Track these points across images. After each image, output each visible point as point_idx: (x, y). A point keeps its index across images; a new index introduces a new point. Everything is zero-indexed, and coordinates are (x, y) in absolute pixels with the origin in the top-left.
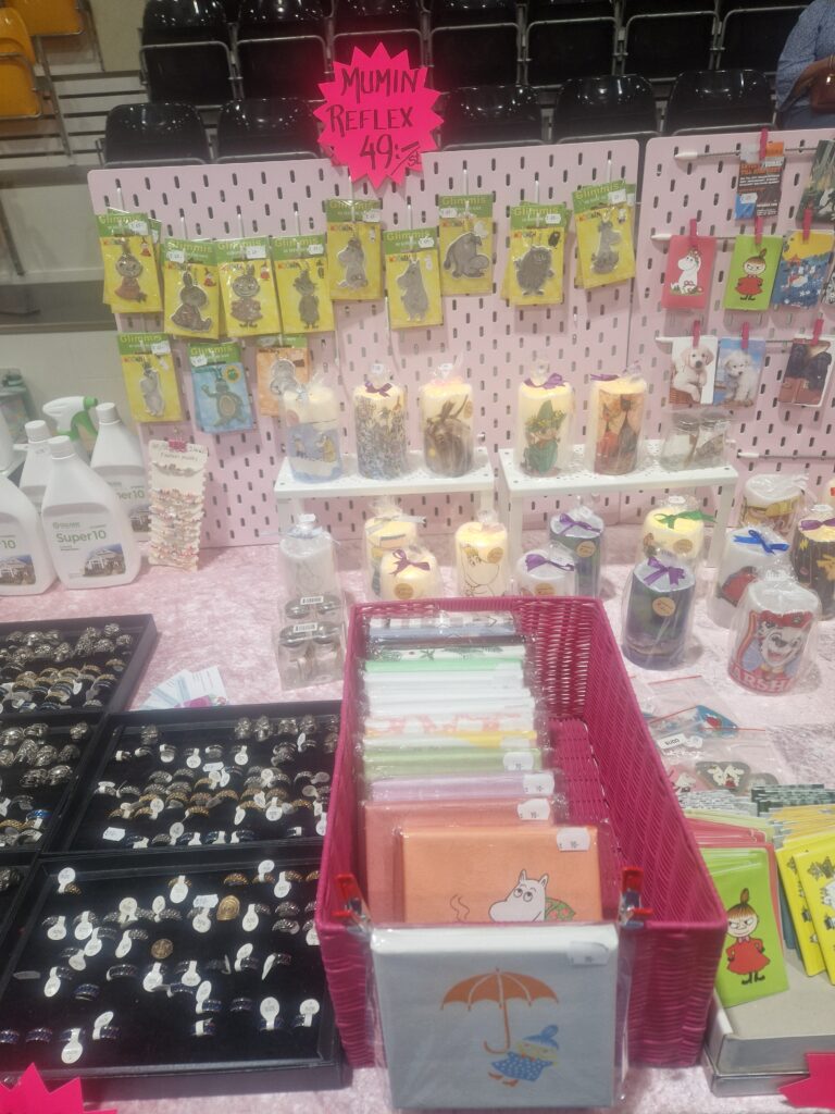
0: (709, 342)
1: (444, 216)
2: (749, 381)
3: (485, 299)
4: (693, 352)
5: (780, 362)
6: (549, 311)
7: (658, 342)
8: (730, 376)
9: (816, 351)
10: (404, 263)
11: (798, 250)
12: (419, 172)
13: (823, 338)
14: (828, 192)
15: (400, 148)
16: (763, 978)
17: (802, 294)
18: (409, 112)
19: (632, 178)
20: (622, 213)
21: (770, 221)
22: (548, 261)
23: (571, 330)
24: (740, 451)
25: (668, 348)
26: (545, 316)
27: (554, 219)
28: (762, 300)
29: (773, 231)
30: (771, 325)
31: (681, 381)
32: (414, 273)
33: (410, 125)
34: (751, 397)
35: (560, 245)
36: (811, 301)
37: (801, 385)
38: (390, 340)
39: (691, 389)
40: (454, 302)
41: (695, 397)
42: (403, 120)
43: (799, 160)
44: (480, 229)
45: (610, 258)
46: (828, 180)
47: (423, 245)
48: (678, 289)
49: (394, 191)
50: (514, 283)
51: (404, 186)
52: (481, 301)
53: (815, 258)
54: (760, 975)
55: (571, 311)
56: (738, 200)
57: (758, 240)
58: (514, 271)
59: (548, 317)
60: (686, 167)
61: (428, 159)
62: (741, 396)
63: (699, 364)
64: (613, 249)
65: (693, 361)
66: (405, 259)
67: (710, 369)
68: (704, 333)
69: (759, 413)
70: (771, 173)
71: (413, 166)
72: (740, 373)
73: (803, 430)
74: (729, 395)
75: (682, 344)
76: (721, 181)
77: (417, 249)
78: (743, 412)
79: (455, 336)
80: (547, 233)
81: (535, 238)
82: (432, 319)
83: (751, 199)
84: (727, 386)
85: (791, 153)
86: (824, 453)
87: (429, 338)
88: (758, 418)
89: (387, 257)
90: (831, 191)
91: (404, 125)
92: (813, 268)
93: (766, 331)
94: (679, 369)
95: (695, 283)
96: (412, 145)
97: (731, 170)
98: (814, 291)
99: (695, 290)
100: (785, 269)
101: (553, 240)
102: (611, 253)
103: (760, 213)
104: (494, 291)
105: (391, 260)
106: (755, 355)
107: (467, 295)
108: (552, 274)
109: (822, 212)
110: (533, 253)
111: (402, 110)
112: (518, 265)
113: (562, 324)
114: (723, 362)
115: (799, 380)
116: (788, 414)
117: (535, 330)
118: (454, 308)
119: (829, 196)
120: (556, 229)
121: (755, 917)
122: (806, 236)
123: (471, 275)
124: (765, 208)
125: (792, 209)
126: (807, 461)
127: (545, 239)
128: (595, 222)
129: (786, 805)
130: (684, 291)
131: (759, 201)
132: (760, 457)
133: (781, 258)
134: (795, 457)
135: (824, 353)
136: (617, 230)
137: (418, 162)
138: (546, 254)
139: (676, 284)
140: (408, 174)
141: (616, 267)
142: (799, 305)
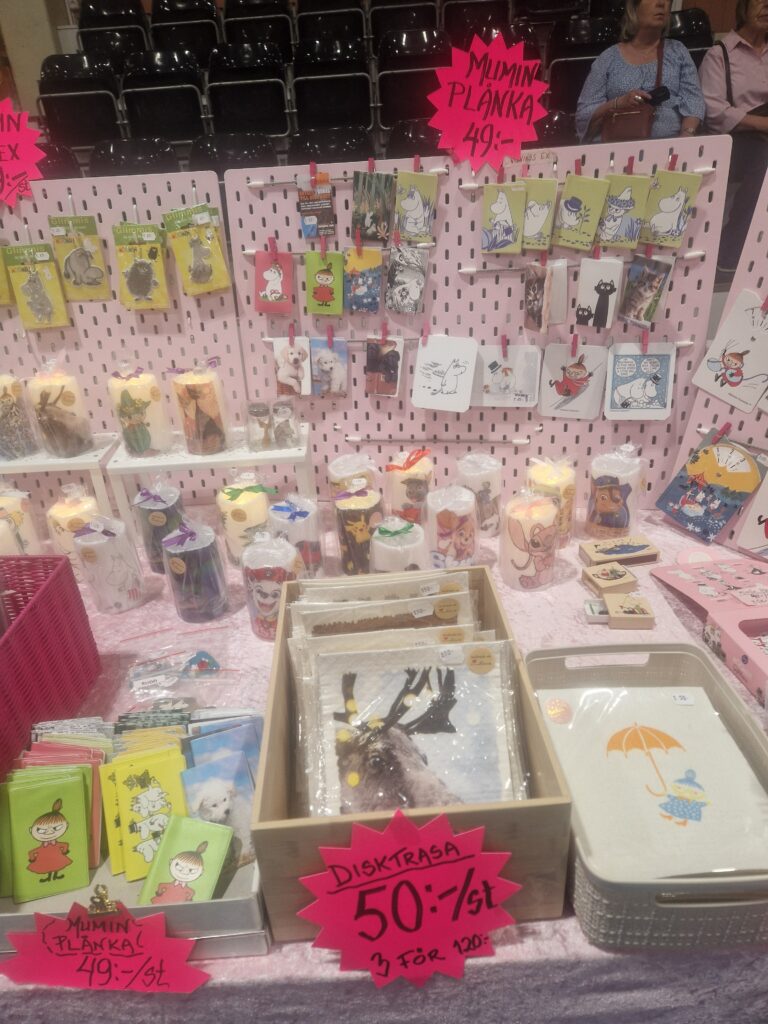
0: (302, 342)
1: (56, 234)
2: (339, 375)
3: (108, 304)
4: (291, 350)
5: (362, 359)
6: (165, 315)
7: (264, 342)
8: (323, 371)
9: (386, 350)
10: (26, 273)
11: (355, 264)
12: (30, 197)
13: (390, 338)
14: (369, 215)
15: (11, 177)
16: (63, 876)
17: (365, 301)
18: (16, 147)
19: (216, 202)
20: (209, 232)
21: (332, 240)
22: (149, 273)
23: (188, 331)
24: (347, 436)
25: (270, 346)
26: (163, 320)
27: (152, 237)
28: (336, 306)
29: (337, 249)
30: (350, 327)
31: (285, 374)
32: (34, 281)
33: (18, 158)
34: (344, 388)
35: (159, 258)
36: (373, 307)
37: (378, 378)
38: (29, 340)
39: (292, 382)
40: (81, 307)
41: (296, 389)
42: (11, 154)
43: (345, 188)
44: (90, 245)
45: (204, 269)
46: (367, 205)
47: (39, 259)
48: (266, 296)
49: (11, 213)
50: (126, 290)
51: (19, 210)
52: (104, 306)
53: (370, 271)
54: (59, 874)
55: (185, 315)
56: (303, 223)
57: (324, 256)
58: (125, 280)
59: (166, 320)
60: (258, 194)
61: (37, 186)
62: (335, 388)
63: (296, 361)
64: (206, 262)
65: (292, 358)
66: (25, 270)
67: (306, 365)
68: (300, 334)
69: (356, 403)
70: (323, 199)
71: (24, 192)
72: (331, 368)
73: (393, 417)
74: (325, 388)
75: (281, 343)
76: (288, 206)
77: (34, 262)
78: (341, 401)
79: (87, 336)
80: (146, 249)
81: (137, 252)
82: (60, 320)
83: (312, 221)
84: (321, 379)
85: (336, 181)
86: (413, 437)
87: (63, 338)
88: (356, 407)
89: (10, 268)
90: (372, 214)
91: (12, 159)
92: (370, 279)
93: (347, 333)
94: (281, 365)
95: (280, 291)
96: (20, 175)
97: (293, 197)
98: (374, 299)
99: (281, 298)
100: (349, 280)
101: (153, 254)
102: (204, 267)
103: (322, 233)
104: (115, 298)
105: (13, 271)
106: (340, 353)
107: (91, 301)
108: (156, 284)
109: (369, 232)
110: (138, 266)
111: (9, 146)
112: (126, 276)
113: (179, 326)
114: (315, 359)
115: (376, 374)
116: (378, 403)
117: (156, 330)
118: (82, 312)
119: (371, 218)
120: (154, 245)
121: (64, 823)
122: (359, 253)
123: (89, 284)
124: (325, 228)
125: (348, 229)
126: (401, 444)
127: (146, 254)
128: (186, 239)
129: (139, 727)
130: (271, 298)
131: (319, 222)
132: (362, 440)
133: (344, 271)
134: (391, 440)
135: (393, 351)
136: (208, 245)
137: (27, 189)
138: (148, 266)
139: (264, 293)
140: (21, 199)
141: (211, 278)
142: (365, 310)
